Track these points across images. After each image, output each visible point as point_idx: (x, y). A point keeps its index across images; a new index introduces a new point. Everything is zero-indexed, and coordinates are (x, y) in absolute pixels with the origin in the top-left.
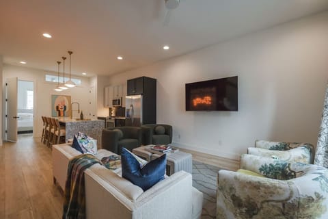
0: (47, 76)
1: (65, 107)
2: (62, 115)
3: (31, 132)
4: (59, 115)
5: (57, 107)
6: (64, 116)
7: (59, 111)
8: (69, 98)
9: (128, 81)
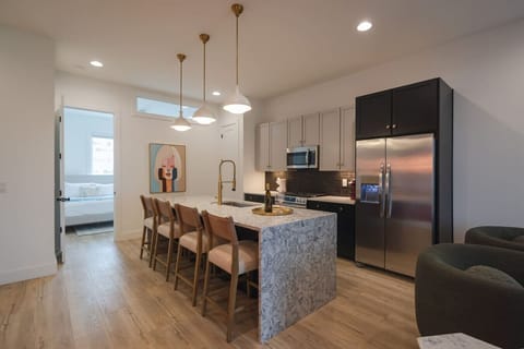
0: (139, 99)
1: (175, 171)
2: (169, 188)
3: (110, 224)
4: (165, 190)
5: (161, 171)
6: (173, 191)
7: (164, 180)
8: (182, 149)
9: (359, 100)
